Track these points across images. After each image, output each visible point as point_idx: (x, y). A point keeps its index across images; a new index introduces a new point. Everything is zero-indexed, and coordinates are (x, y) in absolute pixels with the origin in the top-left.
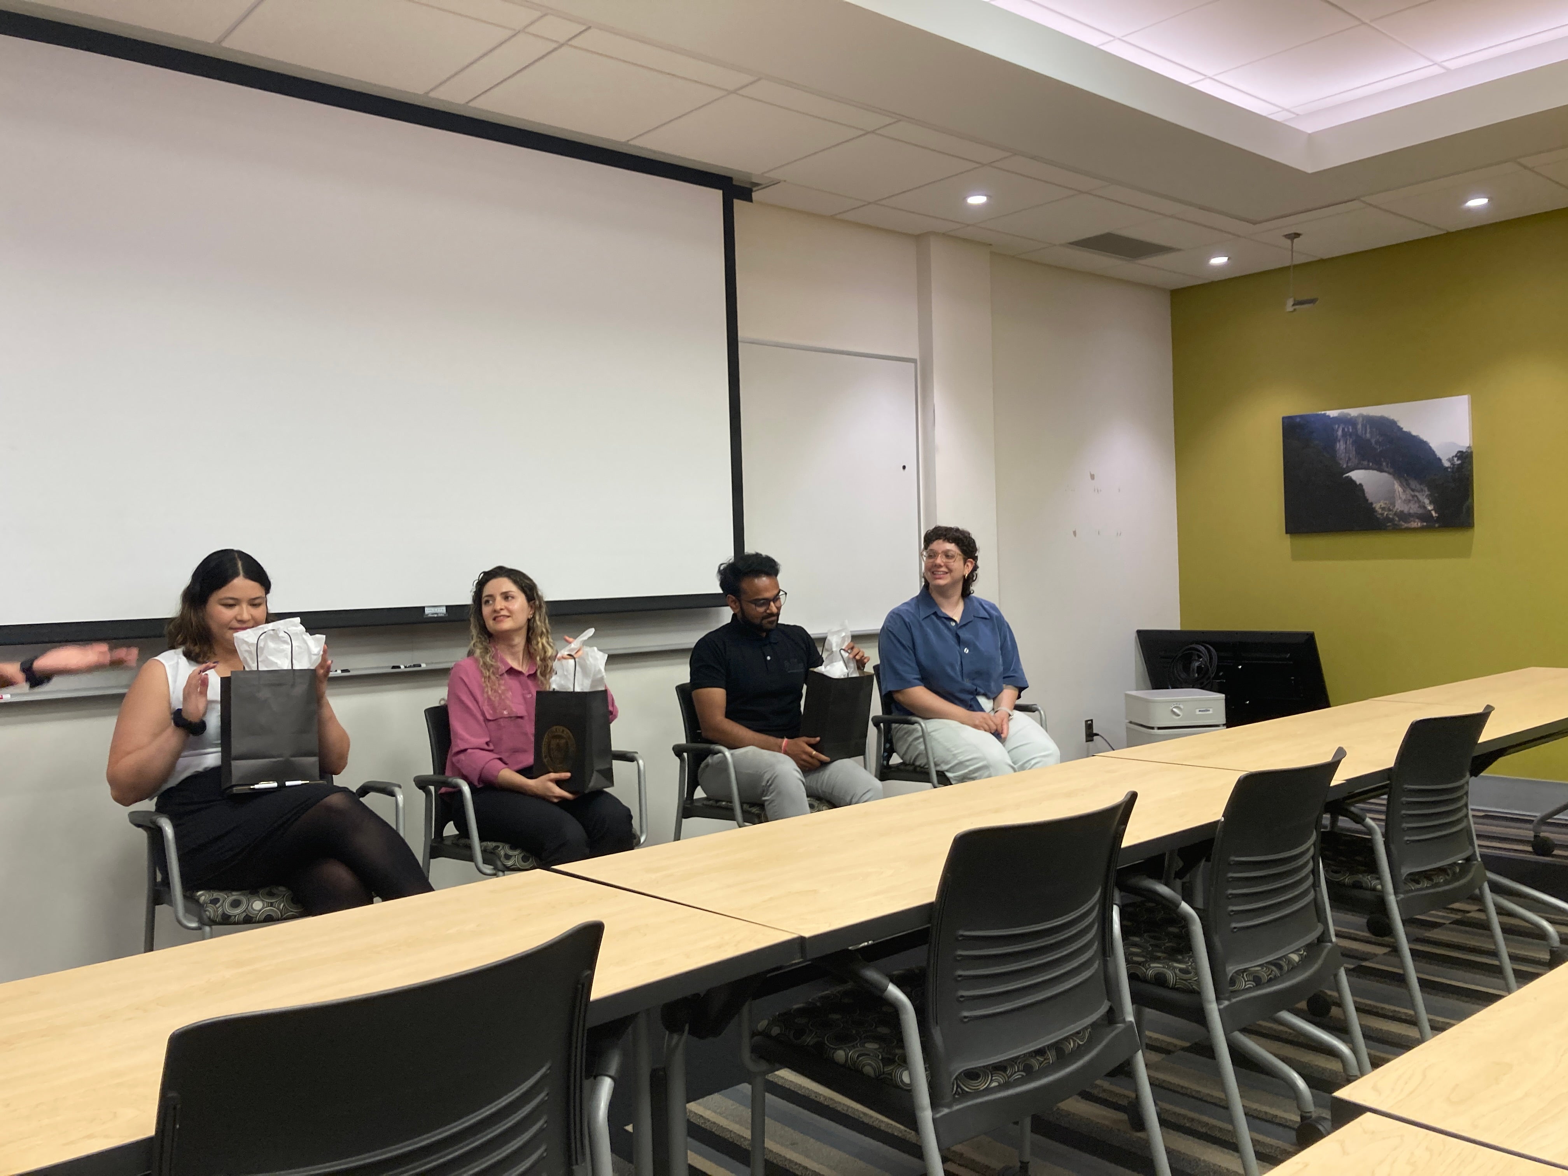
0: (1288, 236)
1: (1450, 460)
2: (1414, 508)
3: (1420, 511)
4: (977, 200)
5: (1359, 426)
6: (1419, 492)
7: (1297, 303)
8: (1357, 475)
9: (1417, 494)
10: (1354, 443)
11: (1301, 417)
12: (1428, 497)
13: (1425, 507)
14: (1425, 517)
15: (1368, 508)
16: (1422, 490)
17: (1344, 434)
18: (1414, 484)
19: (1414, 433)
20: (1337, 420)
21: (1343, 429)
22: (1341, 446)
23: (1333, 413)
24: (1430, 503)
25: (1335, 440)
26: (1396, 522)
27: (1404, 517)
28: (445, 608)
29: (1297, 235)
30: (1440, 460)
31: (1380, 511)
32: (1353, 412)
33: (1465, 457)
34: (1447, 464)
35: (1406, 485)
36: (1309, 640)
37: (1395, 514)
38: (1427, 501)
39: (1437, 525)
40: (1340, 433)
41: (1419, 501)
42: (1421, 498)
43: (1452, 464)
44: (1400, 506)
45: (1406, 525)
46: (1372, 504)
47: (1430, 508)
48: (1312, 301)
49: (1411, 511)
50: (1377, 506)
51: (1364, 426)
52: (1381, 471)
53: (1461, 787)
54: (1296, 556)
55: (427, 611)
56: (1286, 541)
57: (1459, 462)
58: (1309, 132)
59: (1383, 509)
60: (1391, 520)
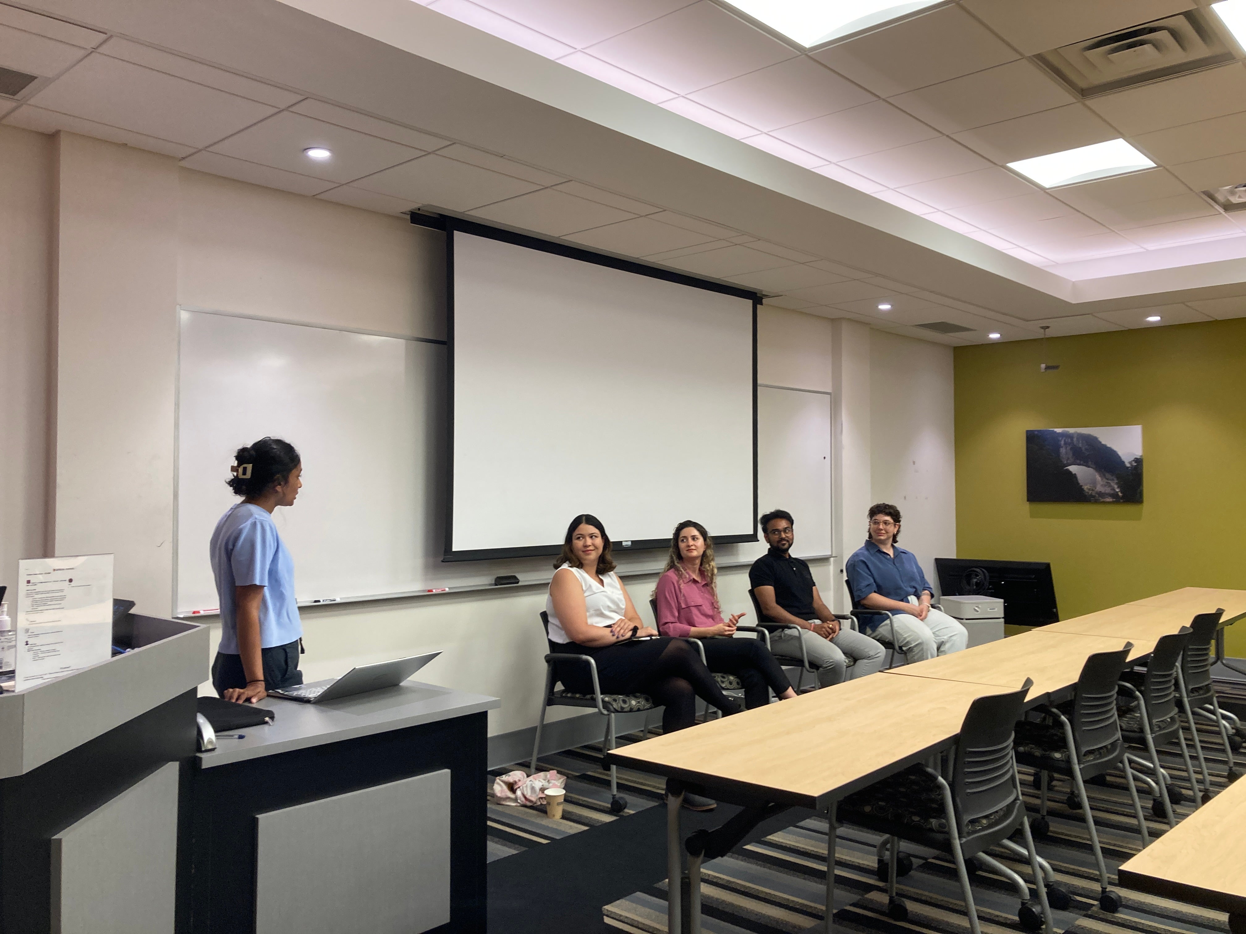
0: (1042, 328)
1: (1130, 463)
2: (1108, 490)
3: (1112, 492)
4: (885, 307)
5: (1075, 439)
6: (1111, 480)
7: (1047, 368)
8: (1073, 469)
9: (1109, 481)
10: (1071, 449)
11: (1038, 431)
12: (1117, 484)
13: (1114, 490)
14: (1114, 495)
15: (1080, 489)
16: (1113, 480)
17: (1065, 443)
18: (1108, 475)
19: (1108, 446)
20: (1063, 435)
21: (1065, 441)
22: (1063, 450)
23: (1059, 430)
24: (1118, 487)
25: (1059, 447)
26: (1097, 498)
27: (1101, 494)
28: (630, 542)
29: (1048, 327)
30: (1123, 462)
31: (1087, 491)
32: (1071, 430)
33: (1139, 461)
34: (1128, 465)
35: (1103, 476)
36: (1047, 568)
37: (1097, 493)
38: (1116, 486)
39: (1122, 501)
40: (1062, 442)
41: (1110, 486)
42: (1112, 484)
43: (1132, 465)
44: (1099, 488)
45: (1102, 500)
46: (1081, 486)
47: (1117, 490)
48: (1056, 367)
49: (1107, 492)
50: (1085, 488)
51: (1078, 439)
52: (1089, 467)
53: (1209, 648)
54: (1032, 516)
55: (624, 544)
56: (1027, 506)
57: (1135, 464)
58: (1074, 280)
59: (1089, 489)
60: (1094, 497)
